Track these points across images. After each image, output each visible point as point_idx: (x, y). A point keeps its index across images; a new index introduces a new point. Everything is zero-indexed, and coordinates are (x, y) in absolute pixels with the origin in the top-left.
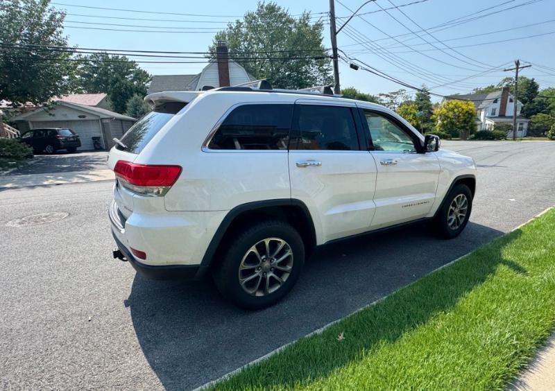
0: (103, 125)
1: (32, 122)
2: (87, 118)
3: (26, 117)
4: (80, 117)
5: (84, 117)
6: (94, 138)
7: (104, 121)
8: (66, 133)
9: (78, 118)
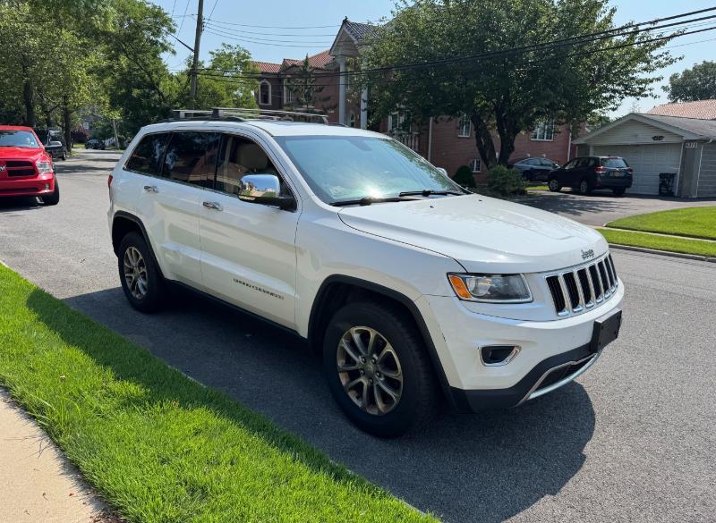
0: (685, 151)
1: (595, 147)
2: (664, 140)
3: (589, 140)
4: (654, 138)
5: (660, 138)
6: (662, 176)
7: (689, 146)
8: (618, 163)
9: (652, 141)
